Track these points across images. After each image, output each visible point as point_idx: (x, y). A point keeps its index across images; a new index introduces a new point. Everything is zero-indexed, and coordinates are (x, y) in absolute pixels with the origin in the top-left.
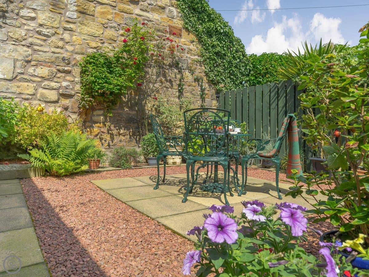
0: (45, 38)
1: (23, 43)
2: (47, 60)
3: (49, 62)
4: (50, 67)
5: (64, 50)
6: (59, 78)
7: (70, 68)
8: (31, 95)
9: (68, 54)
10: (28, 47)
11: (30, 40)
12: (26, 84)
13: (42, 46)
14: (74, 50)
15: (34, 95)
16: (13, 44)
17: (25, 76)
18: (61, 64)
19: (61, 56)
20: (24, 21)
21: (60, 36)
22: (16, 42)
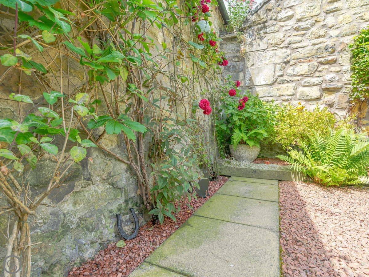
0: (303, 32)
1: (282, 45)
2: (306, 56)
3: (308, 57)
4: (310, 61)
5: (327, 37)
6: (321, 71)
7: (335, 57)
8: (290, 95)
9: (333, 40)
10: (287, 47)
11: (288, 40)
12: (286, 85)
13: (300, 41)
14: (340, 33)
15: (294, 95)
16: (273, 50)
17: (284, 78)
18: (323, 55)
19: (323, 46)
20: (282, 24)
21: (322, 23)
22: (275, 47)
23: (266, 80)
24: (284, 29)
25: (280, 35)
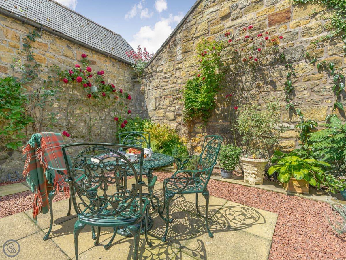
0: (167, 80)
1: (159, 87)
2: (168, 94)
3: (169, 95)
4: (170, 97)
5: (177, 84)
6: (175, 103)
7: (180, 96)
8: (163, 117)
9: (179, 86)
10: (161, 88)
11: (162, 84)
12: (161, 111)
13: (166, 85)
14: (182, 82)
15: (164, 117)
16: (155, 89)
17: (160, 107)
18: (175, 94)
19: (174, 88)
20: (159, 74)
21: (174, 76)
22: (156, 87)
23: (152, 107)
24: (160, 77)
25: (158, 81)
